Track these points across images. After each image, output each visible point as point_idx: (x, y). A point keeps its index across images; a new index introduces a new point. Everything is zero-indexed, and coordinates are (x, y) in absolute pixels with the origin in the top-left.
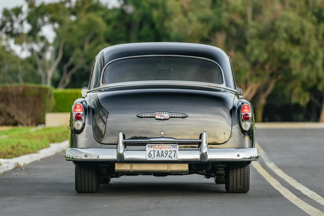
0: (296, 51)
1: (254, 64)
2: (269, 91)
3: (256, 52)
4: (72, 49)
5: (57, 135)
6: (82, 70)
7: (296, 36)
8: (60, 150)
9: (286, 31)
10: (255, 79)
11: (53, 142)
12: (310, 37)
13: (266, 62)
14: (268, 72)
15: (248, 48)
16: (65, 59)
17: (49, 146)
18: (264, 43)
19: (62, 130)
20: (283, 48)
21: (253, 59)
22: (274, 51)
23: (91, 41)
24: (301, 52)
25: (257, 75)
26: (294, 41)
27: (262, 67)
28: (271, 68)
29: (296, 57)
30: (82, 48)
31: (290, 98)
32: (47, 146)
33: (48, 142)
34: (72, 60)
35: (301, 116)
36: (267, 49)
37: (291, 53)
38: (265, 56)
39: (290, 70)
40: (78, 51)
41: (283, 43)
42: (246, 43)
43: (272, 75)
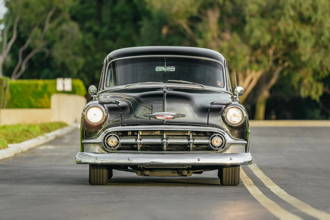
0: (306, 32)
1: (255, 48)
2: (273, 81)
3: (257, 33)
4: (30, 29)
5: (15, 135)
6: (42, 54)
7: (306, 14)
8: (20, 151)
9: (294, 7)
10: (255, 66)
11: (11, 142)
12: (323, 14)
13: (269, 46)
14: (272, 58)
15: (247, 29)
16: (20, 41)
17: (7, 147)
18: (266, 23)
19: (21, 129)
20: (290, 29)
21: (253, 42)
22: (279, 31)
23: (53, 18)
24: (312, 33)
25: (258, 62)
26: (304, 20)
27: (264, 52)
28: (275, 54)
29: (305, 39)
30: (42, 27)
31: (299, 90)
32: (5, 147)
33: (6, 142)
34: (29, 42)
35: (317, 112)
36: (270, 30)
37: (299, 34)
38: (268, 38)
39: (300, 56)
40: (36, 31)
41: (290, 21)
42: (244, 22)
43: (276, 62)
